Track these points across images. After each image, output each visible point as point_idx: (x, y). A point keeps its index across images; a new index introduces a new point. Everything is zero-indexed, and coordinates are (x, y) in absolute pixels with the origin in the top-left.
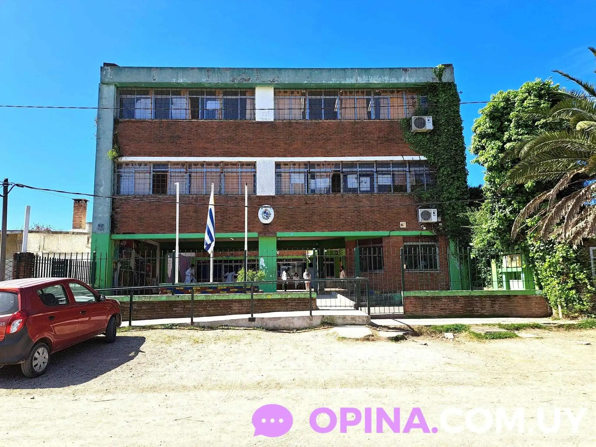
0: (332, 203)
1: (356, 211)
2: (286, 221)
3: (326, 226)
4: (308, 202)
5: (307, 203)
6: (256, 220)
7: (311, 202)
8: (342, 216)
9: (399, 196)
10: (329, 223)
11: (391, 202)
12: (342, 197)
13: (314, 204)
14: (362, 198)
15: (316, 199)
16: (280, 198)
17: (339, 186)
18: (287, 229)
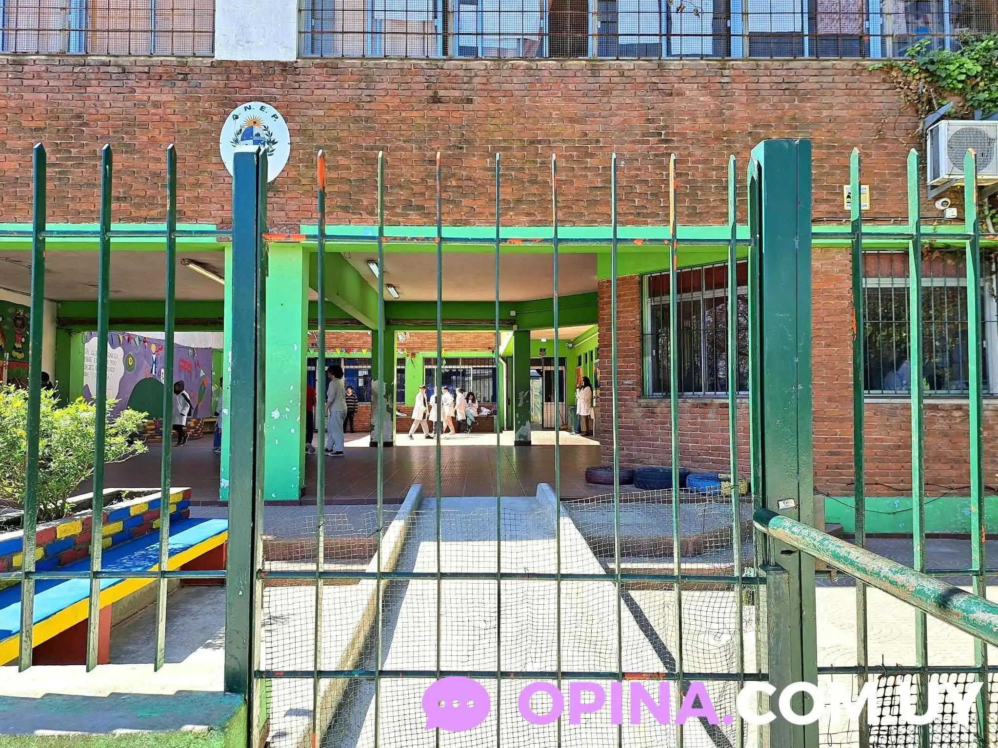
0: (547, 102)
1: (652, 135)
2: (344, 174)
3: (519, 201)
4: (441, 93)
5: (436, 99)
6: (211, 168)
7: (457, 93)
8: (592, 156)
9: (841, 72)
10: (534, 189)
11: (804, 97)
12: (594, 71)
13: (470, 101)
14: (682, 80)
15: (476, 80)
16: (317, 71)
17: (581, 25)
18: (345, 209)
